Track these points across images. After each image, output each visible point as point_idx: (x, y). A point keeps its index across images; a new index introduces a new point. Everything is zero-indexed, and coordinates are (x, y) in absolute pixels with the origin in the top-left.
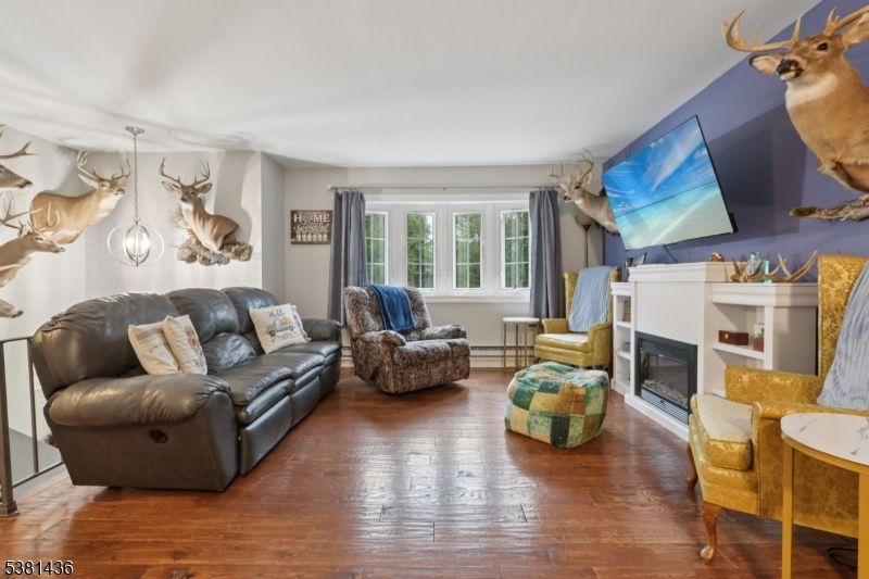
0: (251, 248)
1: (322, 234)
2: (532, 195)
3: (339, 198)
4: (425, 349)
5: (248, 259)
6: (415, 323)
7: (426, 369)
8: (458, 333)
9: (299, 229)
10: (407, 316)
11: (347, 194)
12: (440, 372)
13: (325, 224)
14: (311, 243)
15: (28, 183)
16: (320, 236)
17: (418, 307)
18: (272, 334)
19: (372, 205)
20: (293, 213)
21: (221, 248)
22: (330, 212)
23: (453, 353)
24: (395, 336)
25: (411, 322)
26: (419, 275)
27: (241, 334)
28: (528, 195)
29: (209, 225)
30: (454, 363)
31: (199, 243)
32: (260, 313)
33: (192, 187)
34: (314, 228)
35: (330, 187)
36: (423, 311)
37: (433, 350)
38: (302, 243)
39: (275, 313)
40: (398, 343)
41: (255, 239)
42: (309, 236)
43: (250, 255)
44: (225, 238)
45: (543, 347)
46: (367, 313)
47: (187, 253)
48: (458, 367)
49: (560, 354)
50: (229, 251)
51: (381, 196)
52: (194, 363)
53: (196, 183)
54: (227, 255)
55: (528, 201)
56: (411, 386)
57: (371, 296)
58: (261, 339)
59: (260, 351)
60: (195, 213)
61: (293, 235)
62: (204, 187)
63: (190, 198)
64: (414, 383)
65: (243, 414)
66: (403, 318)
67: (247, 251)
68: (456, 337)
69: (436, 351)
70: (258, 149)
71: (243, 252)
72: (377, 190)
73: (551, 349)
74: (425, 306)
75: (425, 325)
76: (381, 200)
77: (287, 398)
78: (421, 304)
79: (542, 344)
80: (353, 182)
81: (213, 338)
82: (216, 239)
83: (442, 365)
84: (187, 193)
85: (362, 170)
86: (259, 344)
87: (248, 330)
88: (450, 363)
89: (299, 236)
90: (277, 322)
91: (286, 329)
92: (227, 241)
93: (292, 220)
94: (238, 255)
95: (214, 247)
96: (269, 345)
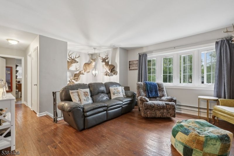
0: (117, 72)
1: (136, 67)
2: (217, 43)
3: (140, 56)
4: (154, 104)
5: (117, 75)
6: (159, 95)
7: (154, 111)
8: (171, 100)
9: (131, 66)
10: (156, 92)
11: (142, 54)
12: (160, 113)
13: (137, 64)
14: (134, 70)
15: (78, 62)
16: (136, 68)
17: (161, 89)
18: (114, 94)
19: (149, 57)
20: (130, 62)
21: (111, 72)
22: (138, 60)
23: (167, 107)
24: (144, 98)
25: (157, 94)
26: (167, 78)
27: (107, 94)
28: (215, 43)
29: (108, 67)
30: (167, 111)
31: (107, 71)
32: (112, 89)
33: (105, 59)
34: (134, 65)
35: (138, 53)
36: (163, 91)
37: (157, 105)
38: (131, 70)
39: (116, 89)
40: (145, 101)
41: (118, 70)
42: (133, 68)
43: (117, 74)
44: (111, 70)
45: (216, 111)
46: (142, 91)
47: (105, 74)
48: (169, 113)
49: (225, 116)
50: (112, 73)
51: (153, 54)
52: (84, 100)
53: (106, 57)
54: (112, 74)
55: (215, 46)
56: (148, 116)
57: (144, 85)
58: (111, 95)
59: (110, 98)
60: (105, 64)
61: (130, 68)
62: (107, 58)
63: (104, 61)
64: (149, 115)
65: (85, 114)
66: (154, 93)
67: (116, 73)
68: (171, 101)
69: (158, 106)
70: (119, 47)
71: (115, 73)
72: (151, 52)
73: (220, 113)
74: (165, 89)
75: (163, 96)
76: (152, 55)
77: (105, 112)
78: (163, 88)
79: (216, 110)
80: (144, 51)
81: (97, 94)
82: (109, 70)
83: (162, 111)
84: (103, 60)
85: (147, 46)
86: (111, 97)
87: (109, 93)
88: (165, 111)
89: (131, 68)
90: (116, 91)
91: (118, 93)
92: (112, 70)
93: (129, 64)
94: (114, 74)
95: (109, 72)
96: (113, 97)
